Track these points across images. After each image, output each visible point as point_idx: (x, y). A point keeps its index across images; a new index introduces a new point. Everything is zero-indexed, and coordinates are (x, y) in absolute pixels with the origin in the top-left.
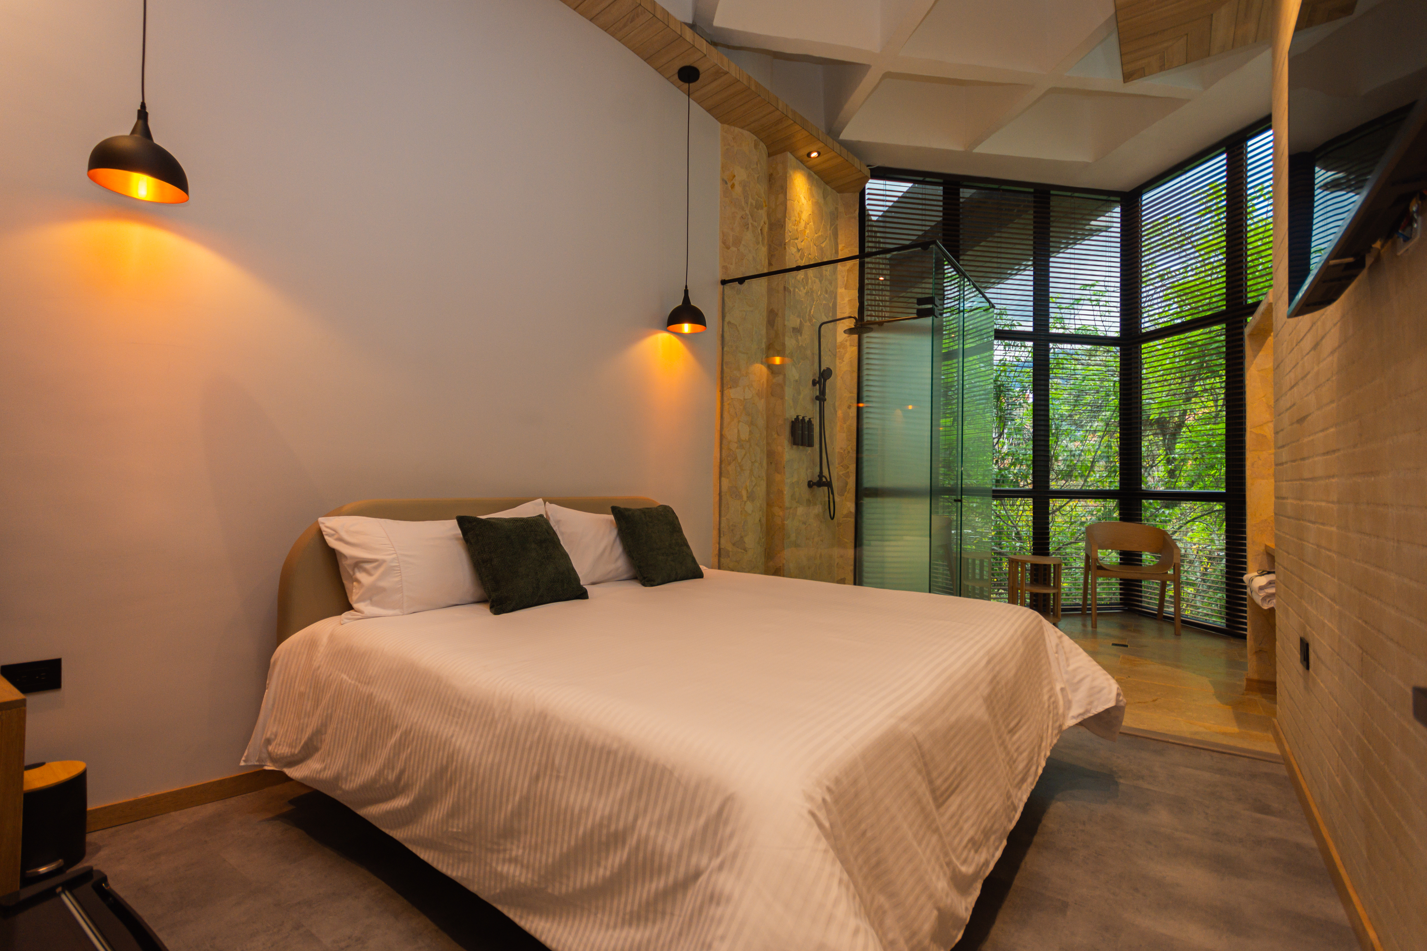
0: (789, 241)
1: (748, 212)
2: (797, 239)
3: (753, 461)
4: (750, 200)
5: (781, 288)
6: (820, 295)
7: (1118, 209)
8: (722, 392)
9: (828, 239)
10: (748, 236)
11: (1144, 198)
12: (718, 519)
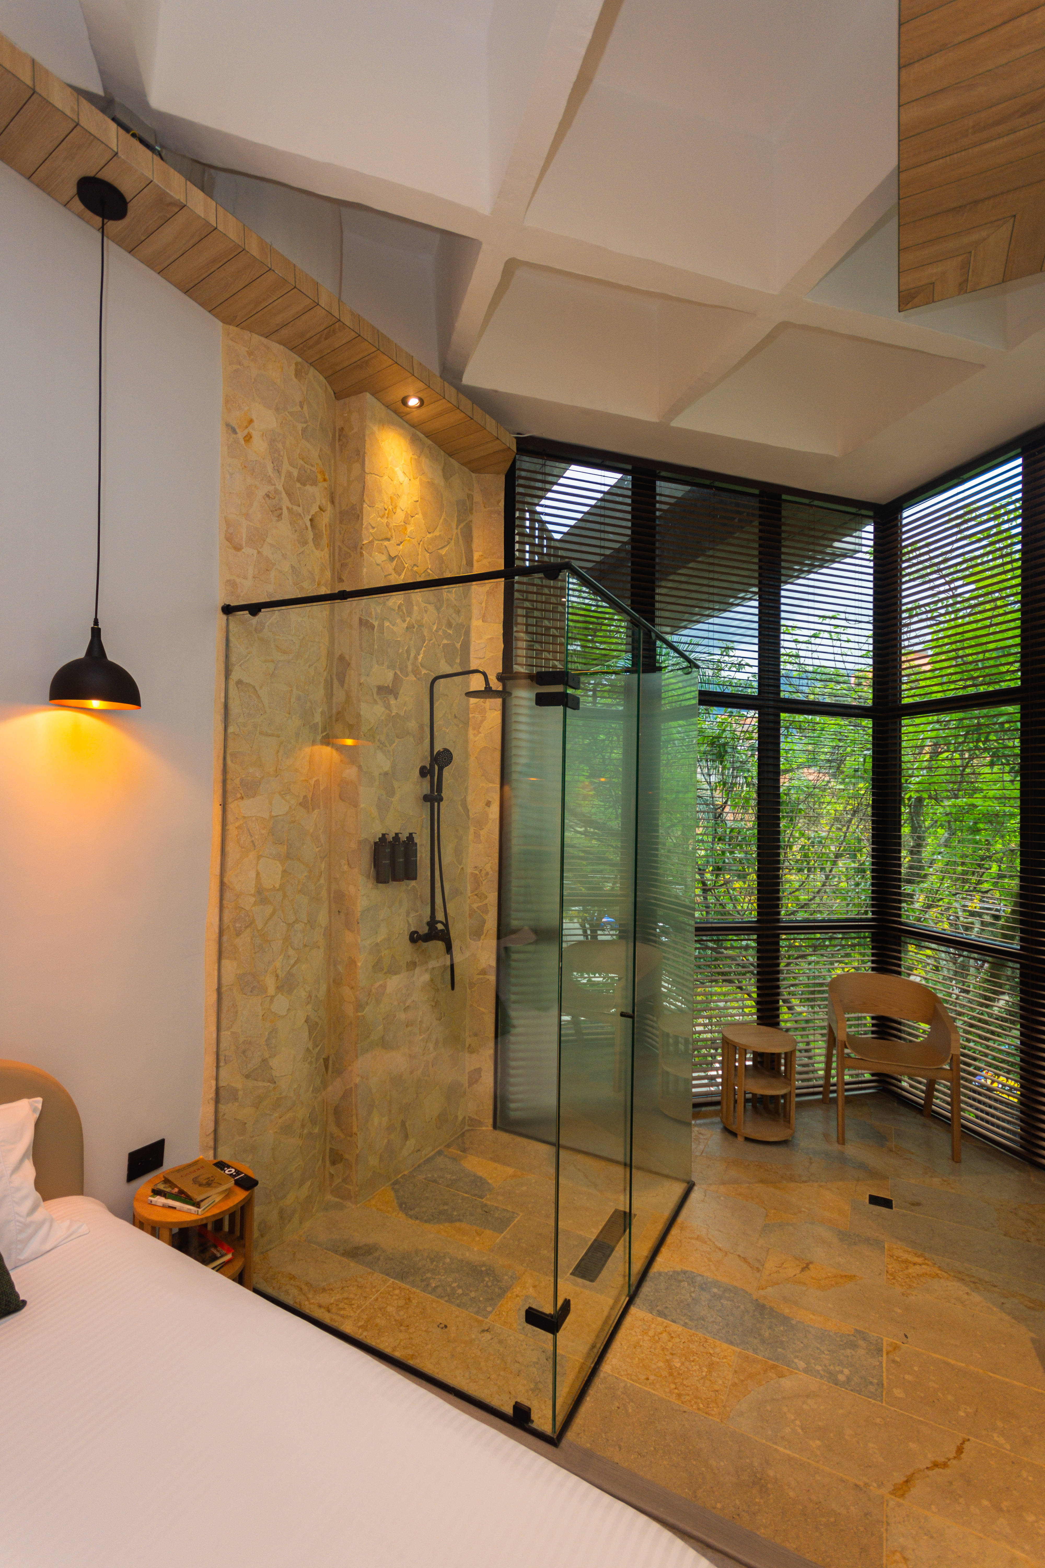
0: (371, 542)
1: (280, 488)
2: (388, 540)
3: (291, 922)
4: (286, 466)
5: (356, 621)
6: (437, 631)
7: (870, 528)
8: (224, 806)
9: (453, 542)
10: (283, 529)
11: (905, 514)
12: (215, 1035)
